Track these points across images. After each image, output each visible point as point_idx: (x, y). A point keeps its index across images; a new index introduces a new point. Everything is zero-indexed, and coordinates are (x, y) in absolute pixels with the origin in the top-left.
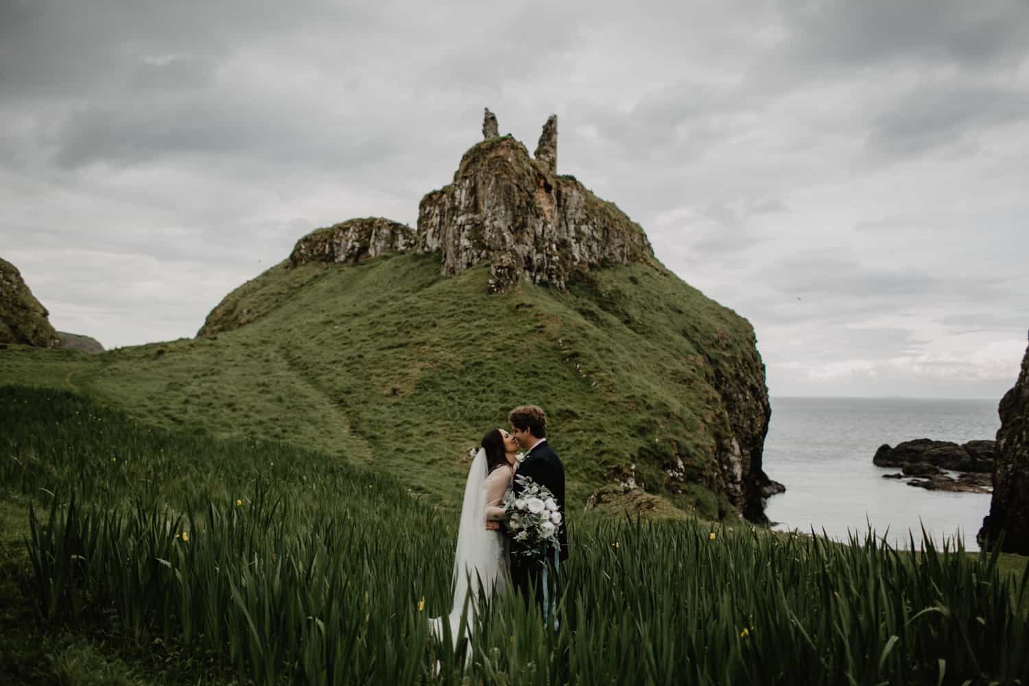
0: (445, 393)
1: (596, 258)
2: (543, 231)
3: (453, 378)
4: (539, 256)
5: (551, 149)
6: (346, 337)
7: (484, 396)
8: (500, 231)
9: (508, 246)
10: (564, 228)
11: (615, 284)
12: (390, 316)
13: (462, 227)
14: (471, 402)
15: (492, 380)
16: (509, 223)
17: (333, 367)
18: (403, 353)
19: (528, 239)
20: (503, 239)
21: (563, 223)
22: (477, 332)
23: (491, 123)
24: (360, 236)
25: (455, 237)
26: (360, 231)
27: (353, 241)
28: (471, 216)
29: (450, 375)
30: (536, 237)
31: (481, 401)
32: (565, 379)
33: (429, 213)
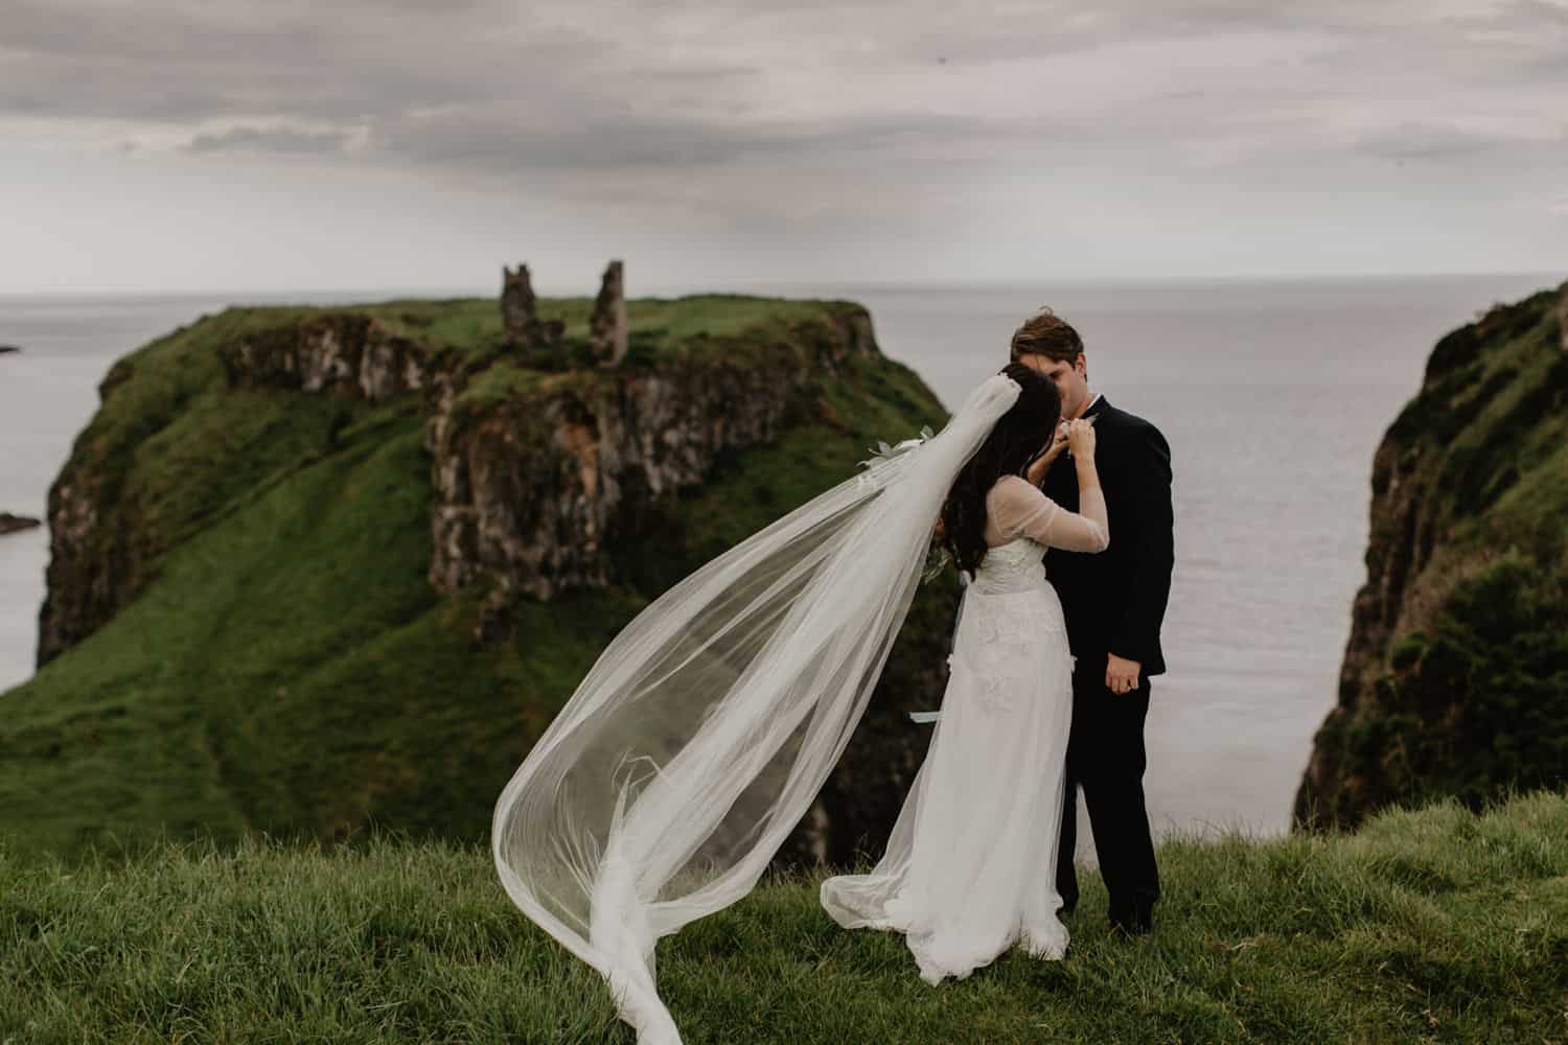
1: (693, 473)
8: (498, 541)
10: (633, 446)
13: (449, 525)
16: (511, 526)
17: (273, 783)
18: (356, 762)
19: (545, 533)
21: (632, 439)
22: (445, 733)
24: (344, 349)
26: (343, 338)
27: (334, 357)
28: (462, 509)
30: (558, 525)
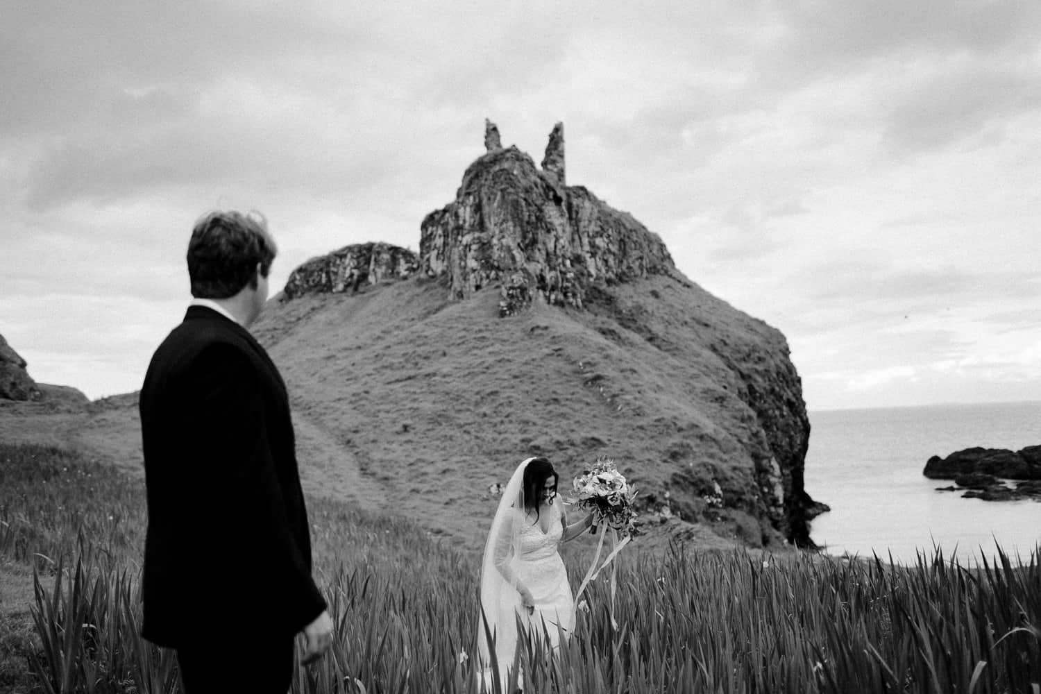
0: (461, 426)
1: (613, 272)
2: (555, 247)
3: (468, 410)
4: (553, 273)
5: (558, 159)
6: (350, 373)
7: (502, 428)
8: (509, 250)
9: (519, 265)
10: (577, 242)
11: (635, 300)
12: (396, 347)
13: (468, 247)
14: (489, 434)
15: (510, 410)
16: (519, 240)
17: (337, 405)
18: (411, 386)
19: (540, 256)
20: (513, 258)
21: (576, 237)
22: (491, 360)
23: (493, 135)
24: (359, 263)
25: (461, 259)
26: (358, 258)
27: (352, 268)
29: (465, 406)
30: (548, 254)
31: (500, 433)
32: (588, 404)
33: (431, 234)
